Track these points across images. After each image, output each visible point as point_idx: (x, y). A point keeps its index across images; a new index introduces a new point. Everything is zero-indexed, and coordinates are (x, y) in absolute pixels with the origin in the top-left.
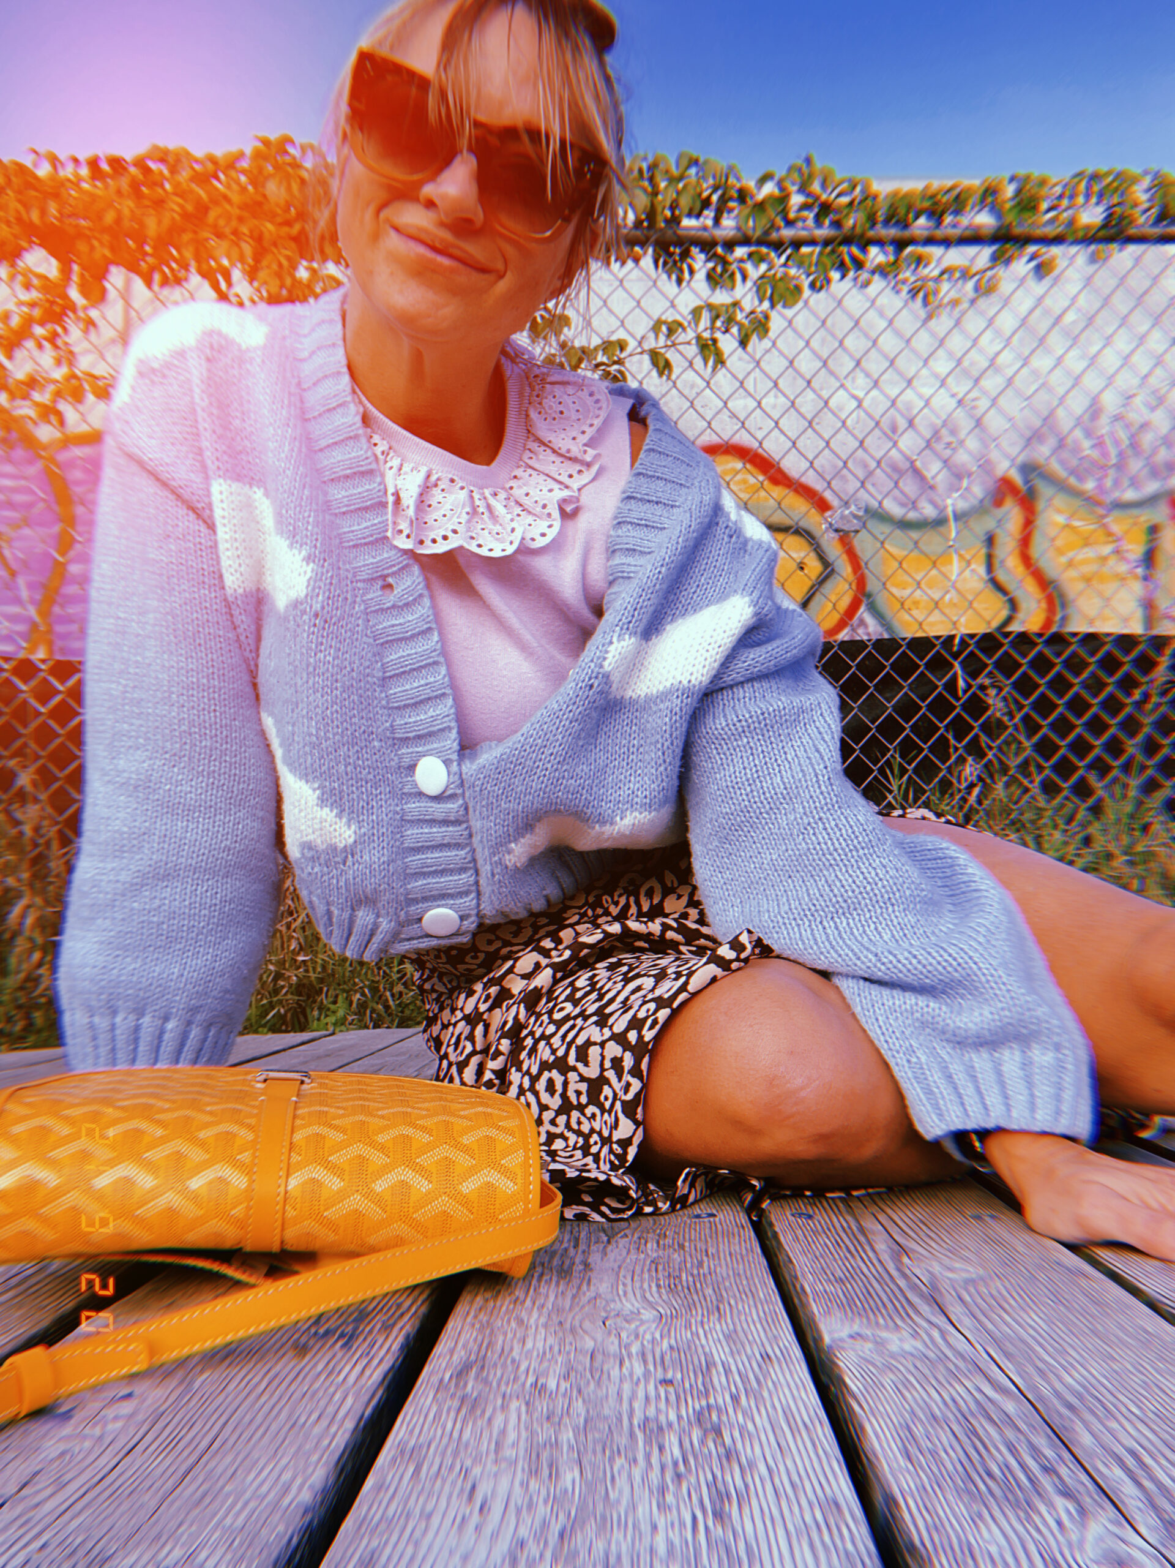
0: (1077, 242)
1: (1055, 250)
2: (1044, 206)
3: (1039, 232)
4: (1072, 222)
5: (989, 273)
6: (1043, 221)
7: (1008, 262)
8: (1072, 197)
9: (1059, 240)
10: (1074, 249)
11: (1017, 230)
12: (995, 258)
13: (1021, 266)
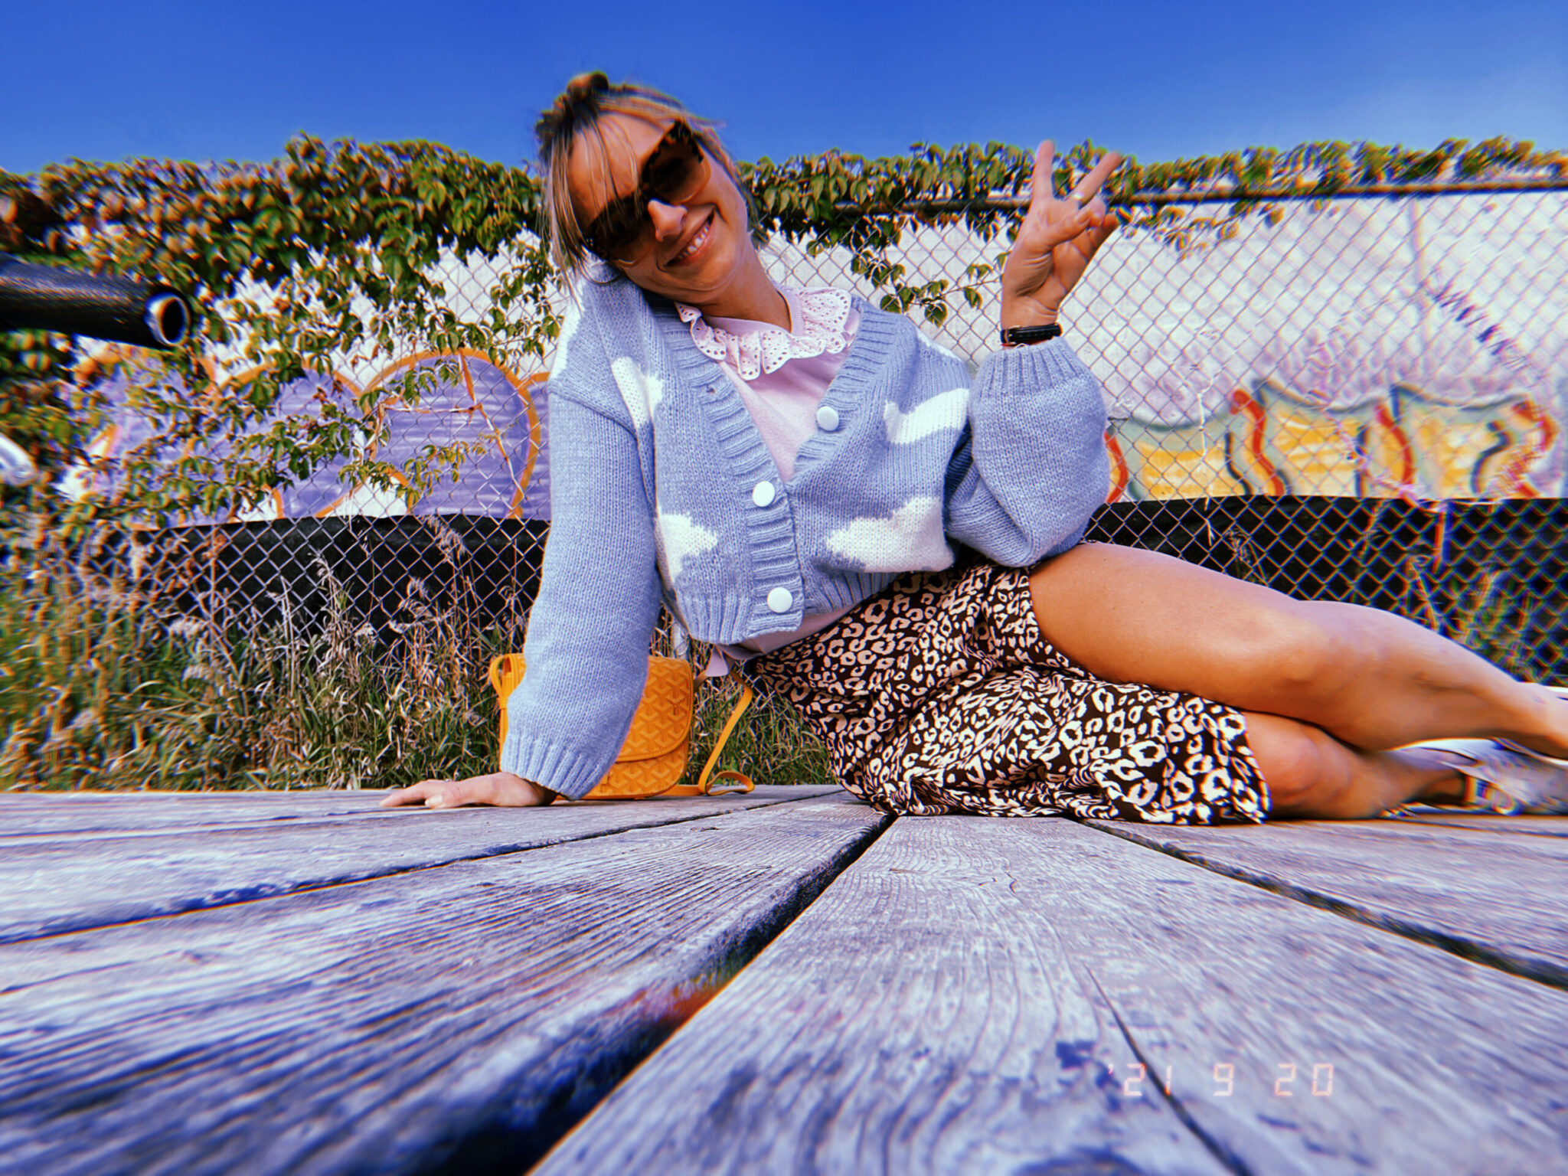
0: (1298, 197)
1: (1281, 204)
2: (1272, 172)
3: (1268, 191)
4: (1294, 183)
5: (1229, 224)
6: (1272, 182)
7: (1244, 214)
8: (1295, 164)
9: (1284, 196)
10: (1296, 203)
11: (1251, 191)
12: (1233, 212)
13: (1255, 218)
